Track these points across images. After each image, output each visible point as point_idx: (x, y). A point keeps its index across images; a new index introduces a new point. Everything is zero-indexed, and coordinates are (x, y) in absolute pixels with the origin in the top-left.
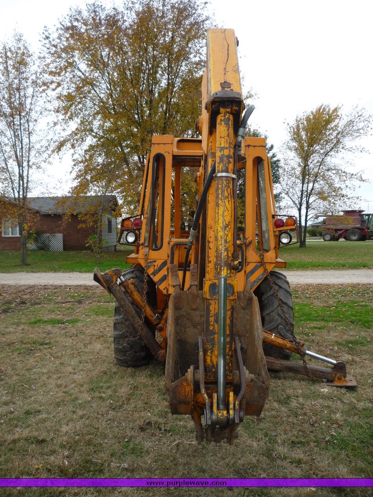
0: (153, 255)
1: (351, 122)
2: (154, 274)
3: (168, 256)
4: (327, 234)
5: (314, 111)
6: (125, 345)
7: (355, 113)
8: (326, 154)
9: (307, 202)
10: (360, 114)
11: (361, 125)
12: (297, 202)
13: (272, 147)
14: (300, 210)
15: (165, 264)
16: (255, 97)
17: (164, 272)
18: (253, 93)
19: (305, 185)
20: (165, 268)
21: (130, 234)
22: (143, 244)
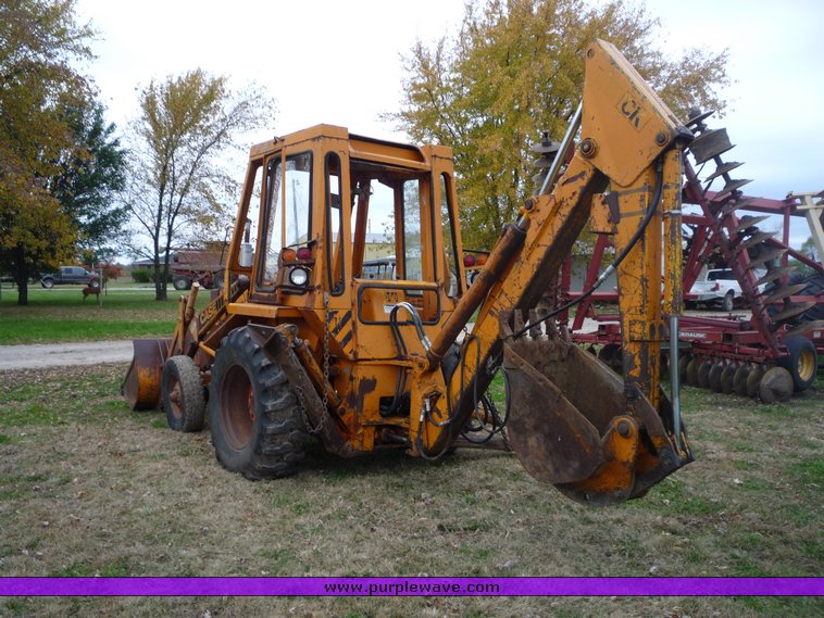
0: (334, 303)
1: (244, 105)
2: (336, 331)
3: (353, 305)
4: (180, 279)
5: (184, 77)
6: (285, 443)
7: (250, 92)
8: (203, 151)
9: (170, 227)
10: (258, 93)
11: (258, 112)
12: (150, 224)
13: (112, 127)
14: (156, 239)
15: (349, 315)
16: (97, 36)
17: (348, 328)
18: (92, 28)
19: (167, 197)
20: (349, 323)
21: (296, 271)
22: (319, 287)
